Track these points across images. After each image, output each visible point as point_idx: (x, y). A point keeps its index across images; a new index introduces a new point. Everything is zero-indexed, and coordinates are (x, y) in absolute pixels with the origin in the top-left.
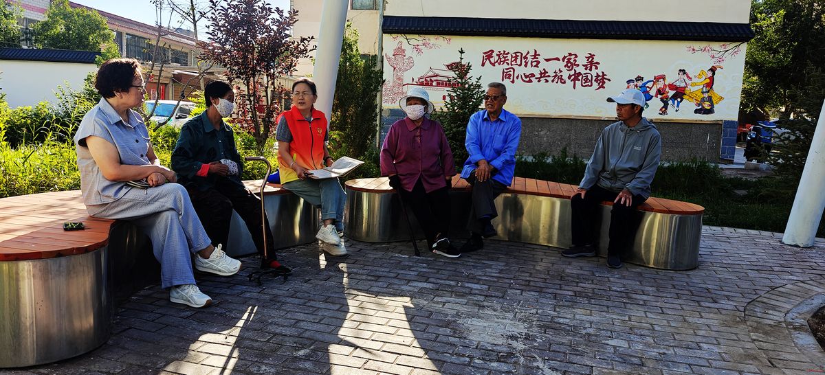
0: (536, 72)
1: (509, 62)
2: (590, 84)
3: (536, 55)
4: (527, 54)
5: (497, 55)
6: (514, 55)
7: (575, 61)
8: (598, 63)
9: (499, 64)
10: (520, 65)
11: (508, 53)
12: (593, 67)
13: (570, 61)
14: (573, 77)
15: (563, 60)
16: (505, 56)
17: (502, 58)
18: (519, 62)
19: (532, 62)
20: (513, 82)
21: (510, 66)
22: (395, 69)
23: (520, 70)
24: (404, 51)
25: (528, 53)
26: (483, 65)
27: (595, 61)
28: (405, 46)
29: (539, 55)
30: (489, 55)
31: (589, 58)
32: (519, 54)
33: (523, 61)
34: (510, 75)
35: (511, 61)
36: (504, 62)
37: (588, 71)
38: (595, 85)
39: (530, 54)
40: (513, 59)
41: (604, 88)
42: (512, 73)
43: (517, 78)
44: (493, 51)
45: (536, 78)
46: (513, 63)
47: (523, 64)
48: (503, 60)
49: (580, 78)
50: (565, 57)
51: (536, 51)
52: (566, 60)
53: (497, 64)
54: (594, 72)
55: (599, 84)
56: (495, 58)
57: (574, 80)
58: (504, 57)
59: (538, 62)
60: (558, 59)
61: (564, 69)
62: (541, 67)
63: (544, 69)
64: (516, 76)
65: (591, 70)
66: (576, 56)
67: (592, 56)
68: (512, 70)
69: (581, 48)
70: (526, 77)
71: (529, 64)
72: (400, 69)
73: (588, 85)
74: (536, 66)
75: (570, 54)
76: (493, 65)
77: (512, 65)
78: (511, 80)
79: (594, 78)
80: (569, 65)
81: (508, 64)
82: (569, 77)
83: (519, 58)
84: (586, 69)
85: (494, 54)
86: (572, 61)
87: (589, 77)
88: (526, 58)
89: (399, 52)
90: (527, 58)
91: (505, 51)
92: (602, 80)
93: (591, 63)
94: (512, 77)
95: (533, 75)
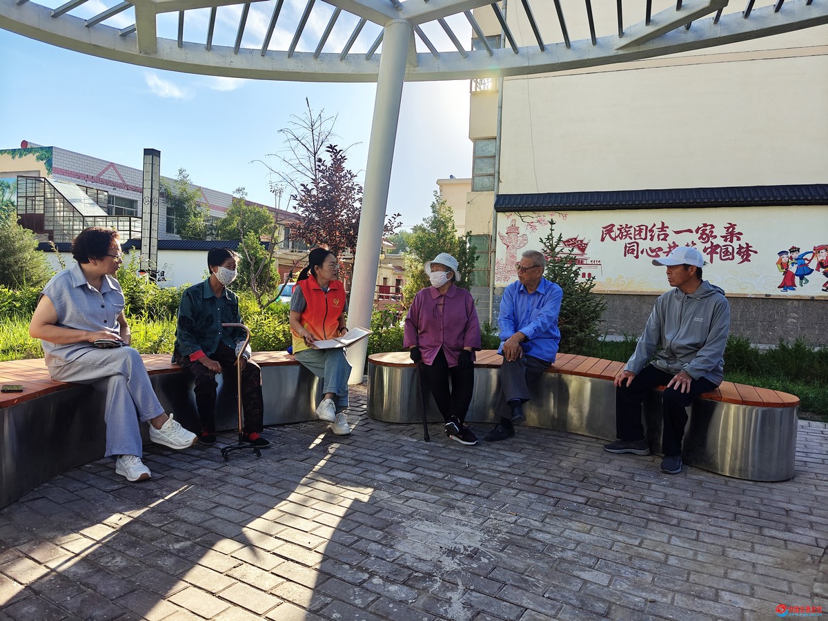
0: (664, 245)
1: (632, 236)
2: (731, 257)
3: (663, 228)
4: (653, 227)
5: (618, 229)
6: (637, 229)
7: (712, 232)
8: (741, 234)
9: (621, 238)
10: (645, 239)
11: (631, 227)
12: (735, 238)
13: (705, 233)
14: (710, 250)
15: (697, 231)
16: (627, 229)
17: (624, 231)
18: (643, 235)
19: (659, 235)
20: (637, 257)
21: (633, 240)
22: (508, 246)
23: (645, 245)
24: (517, 228)
25: (654, 225)
26: (603, 240)
27: (737, 231)
28: (519, 223)
29: (667, 227)
30: (609, 230)
31: (728, 228)
32: (644, 228)
33: (649, 234)
34: (634, 250)
35: (635, 235)
36: (626, 236)
37: (728, 243)
38: (738, 258)
39: (656, 227)
40: (637, 233)
41: (750, 261)
42: (635, 248)
43: (642, 252)
44: (613, 225)
45: (664, 253)
46: (637, 237)
47: (649, 237)
48: (625, 234)
49: (718, 250)
50: (699, 229)
51: (663, 223)
52: (700, 232)
53: (618, 239)
54: (736, 244)
55: (742, 257)
56: (616, 232)
57: (711, 253)
58: (626, 231)
59: (667, 235)
60: (690, 231)
61: (698, 242)
62: (670, 240)
63: (674, 243)
64: (640, 250)
65: (731, 241)
66: (713, 227)
67: (733, 226)
68: (635, 244)
69: (719, 218)
70: (652, 251)
71: (656, 237)
72: (513, 247)
73: (729, 259)
74: (664, 239)
75: (705, 225)
76: (614, 239)
77: (635, 239)
78: (635, 255)
79: (736, 251)
80: (704, 236)
81: (631, 238)
82: (705, 250)
83: (644, 231)
84: (725, 241)
85: (615, 229)
86: (707, 232)
87: (730, 249)
88: (651, 231)
89: (513, 229)
90: (653, 231)
91: (627, 225)
92: (746, 253)
93: (731, 233)
94: (635, 252)
95: (660, 249)
